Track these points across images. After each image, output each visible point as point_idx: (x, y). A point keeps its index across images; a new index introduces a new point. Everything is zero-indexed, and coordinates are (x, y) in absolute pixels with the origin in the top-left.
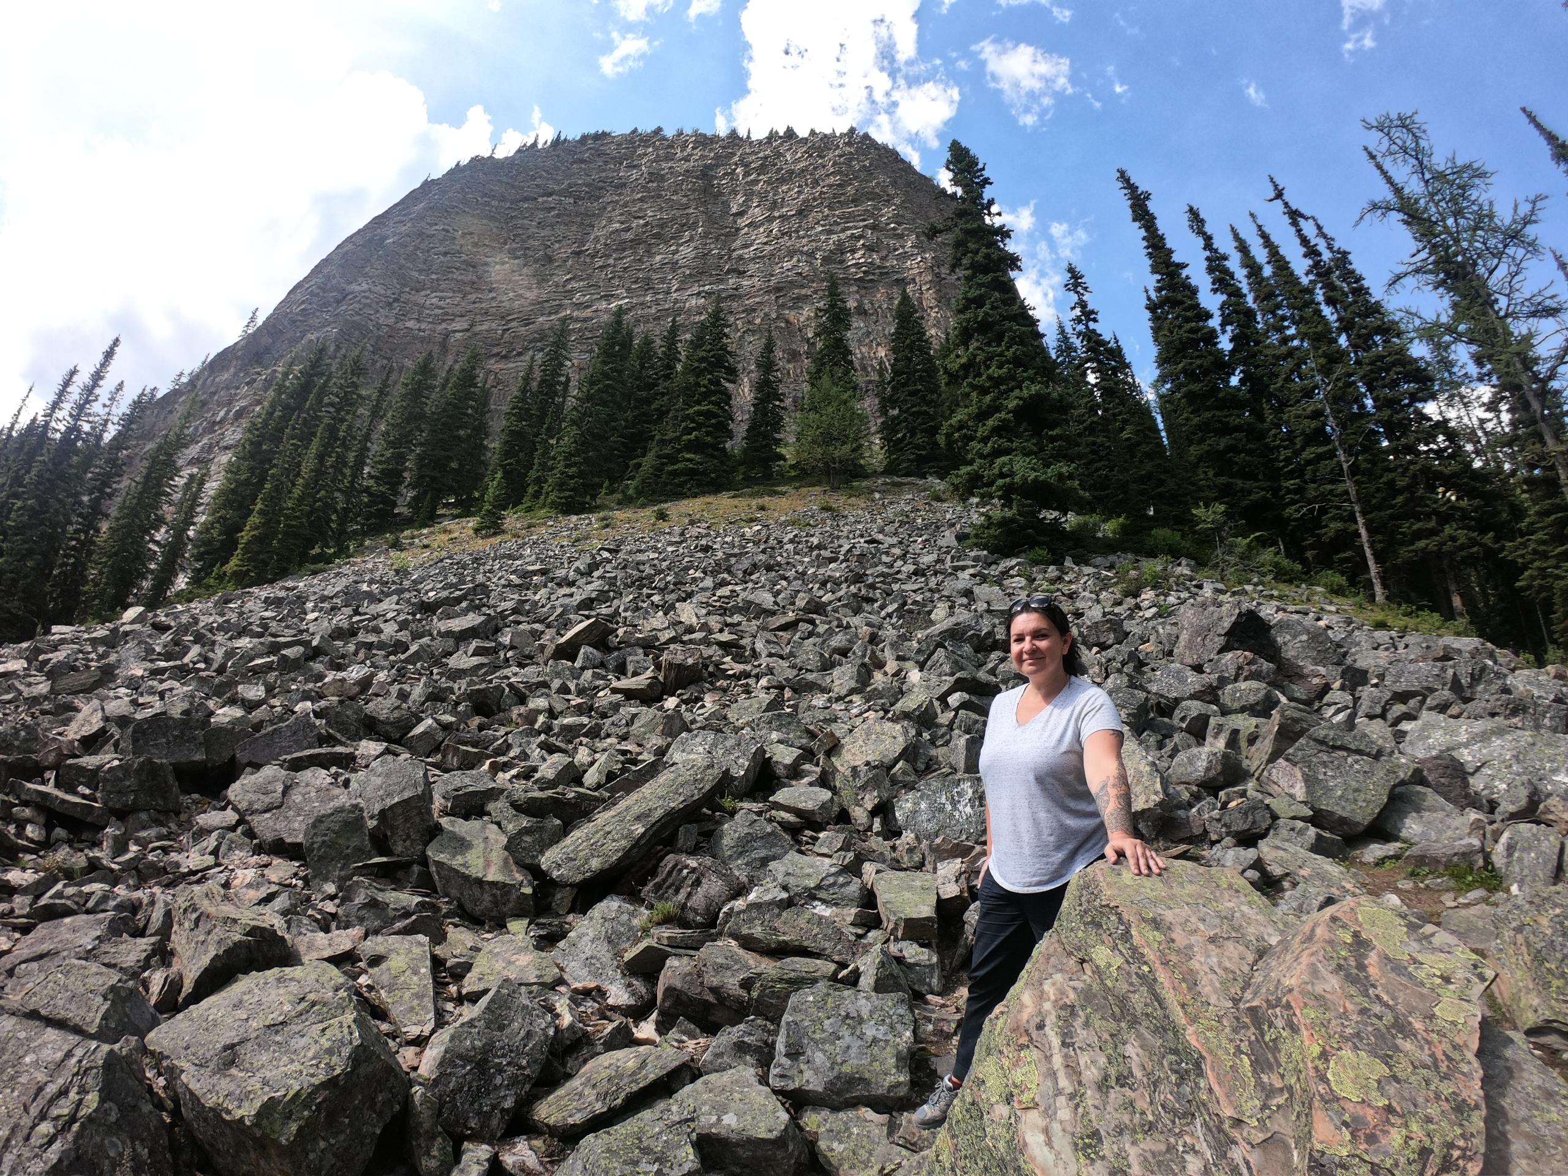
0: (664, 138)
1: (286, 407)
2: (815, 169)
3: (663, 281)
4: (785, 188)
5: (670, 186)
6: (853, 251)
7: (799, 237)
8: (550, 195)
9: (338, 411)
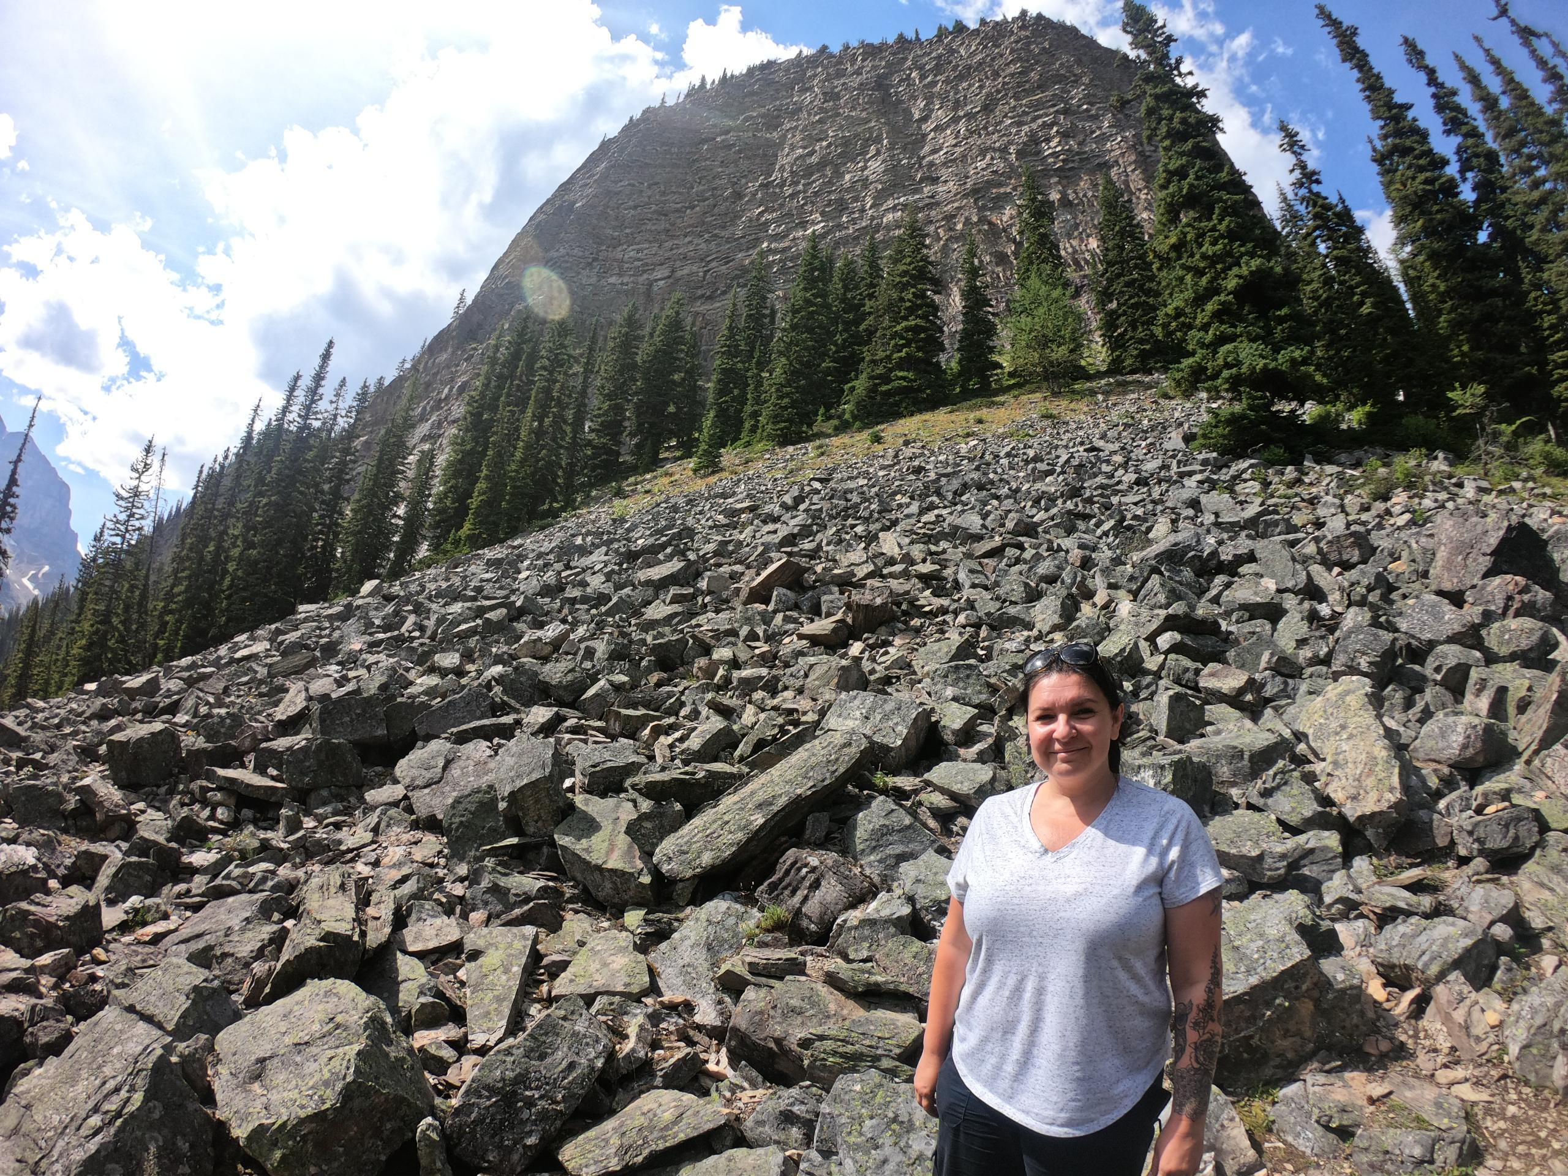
0: (832, 56)
1: (500, 377)
2: (993, 59)
3: (856, 199)
4: (965, 85)
5: (846, 103)
6: (1048, 140)
7: (988, 134)
8: (728, 132)
9: (551, 373)
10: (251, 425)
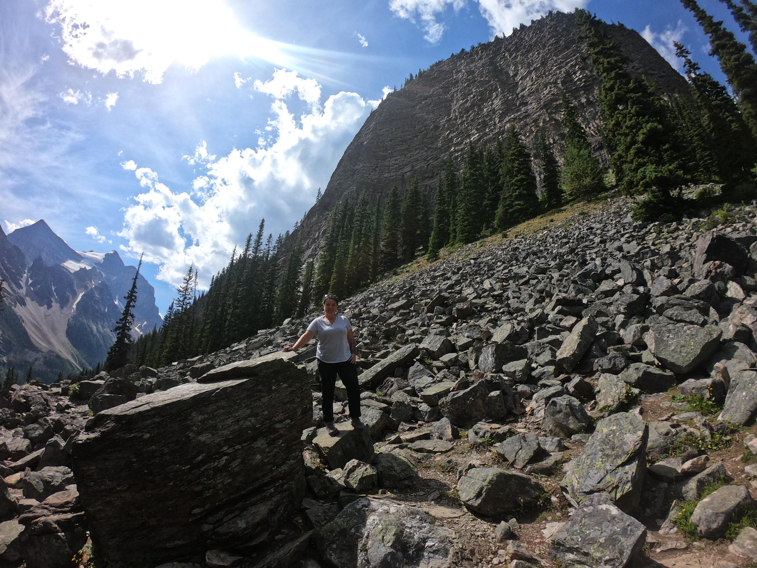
0: (467, 53)
2: (541, 39)
3: (491, 120)
4: (531, 54)
5: (478, 75)
6: (575, 73)
7: (546, 76)
8: (426, 99)
10: (233, 257)
